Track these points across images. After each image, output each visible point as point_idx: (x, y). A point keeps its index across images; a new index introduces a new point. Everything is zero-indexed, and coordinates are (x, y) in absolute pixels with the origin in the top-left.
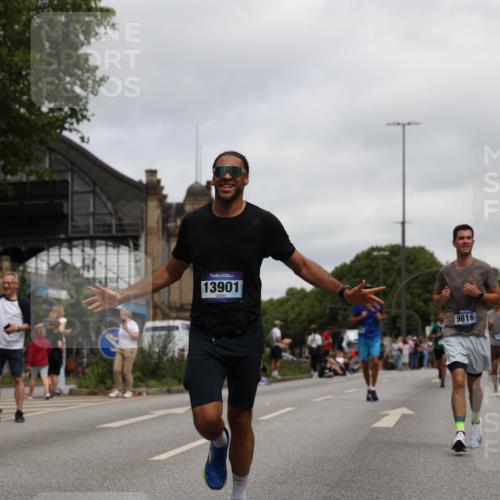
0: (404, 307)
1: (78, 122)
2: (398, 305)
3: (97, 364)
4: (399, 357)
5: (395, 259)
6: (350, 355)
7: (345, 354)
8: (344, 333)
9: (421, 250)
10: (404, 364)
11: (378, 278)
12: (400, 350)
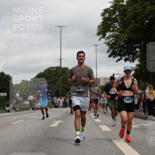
0: (61, 87)
2: (59, 86)
4: (59, 103)
5: (58, 71)
9: (67, 68)
10: (61, 106)
11: (52, 77)
12: (60, 101)
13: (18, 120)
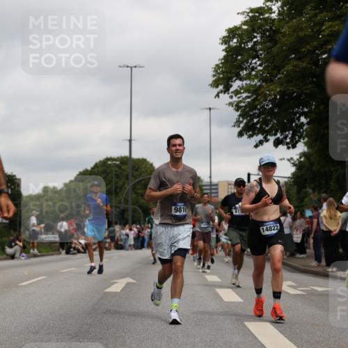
0: (130, 203)
2: (126, 201)
5: (123, 167)
9: (144, 161)
10: (130, 246)
11: (112, 181)
13: (34, 278)
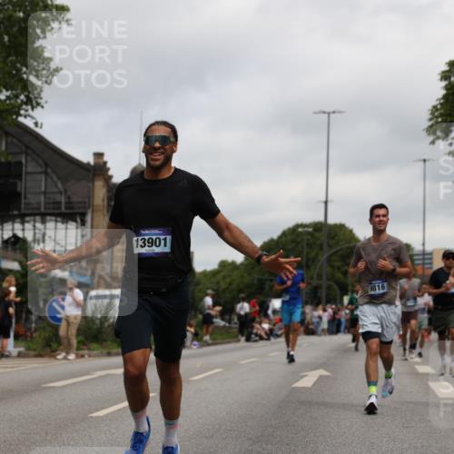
0: (324, 277)
1: (33, 109)
2: (320, 276)
3: (44, 328)
4: (319, 323)
5: (317, 235)
6: (274, 322)
7: (270, 320)
8: (270, 301)
9: (342, 227)
10: (323, 330)
11: (302, 252)
12: (320, 317)
